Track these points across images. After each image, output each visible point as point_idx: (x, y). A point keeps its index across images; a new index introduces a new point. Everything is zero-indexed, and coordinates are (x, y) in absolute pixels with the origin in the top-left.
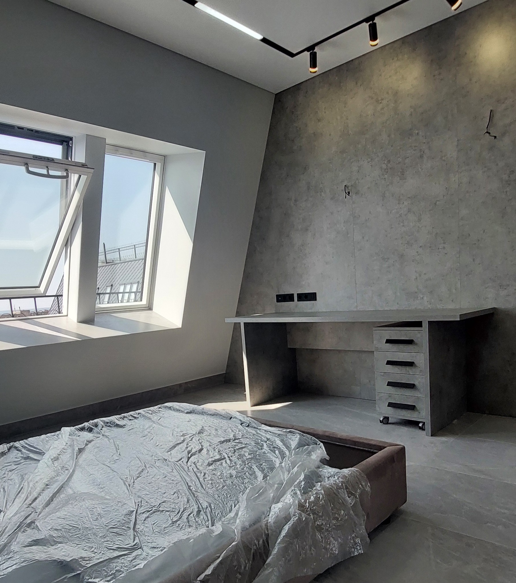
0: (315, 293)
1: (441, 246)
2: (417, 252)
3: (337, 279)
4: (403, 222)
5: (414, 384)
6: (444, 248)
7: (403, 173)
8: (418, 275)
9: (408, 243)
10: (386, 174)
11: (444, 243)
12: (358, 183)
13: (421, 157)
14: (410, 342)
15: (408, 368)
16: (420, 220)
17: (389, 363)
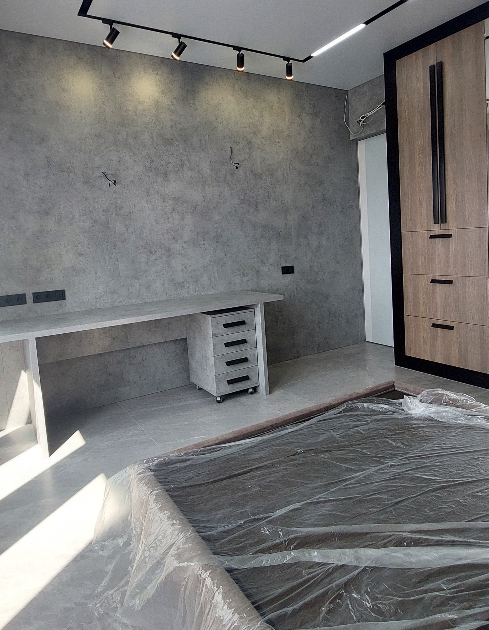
0: (64, 291)
1: (202, 243)
2: (182, 247)
3: (96, 273)
4: (168, 219)
5: (247, 358)
6: (204, 244)
7: (166, 175)
8: (184, 267)
9: (174, 238)
10: (150, 172)
11: (204, 240)
12: (119, 174)
13: (182, 166)
14: (243, 323)
15: (241, 345)
16: (183, 219)
17: (227, 345)
